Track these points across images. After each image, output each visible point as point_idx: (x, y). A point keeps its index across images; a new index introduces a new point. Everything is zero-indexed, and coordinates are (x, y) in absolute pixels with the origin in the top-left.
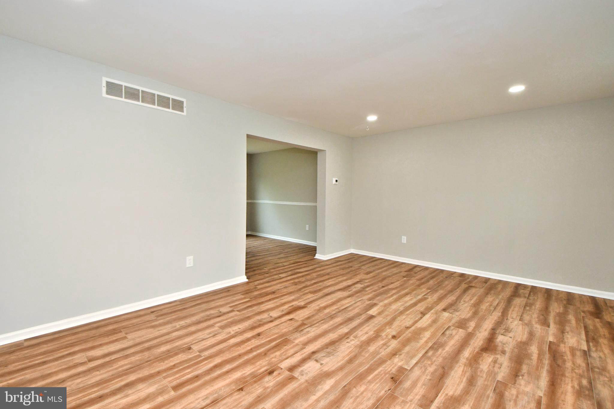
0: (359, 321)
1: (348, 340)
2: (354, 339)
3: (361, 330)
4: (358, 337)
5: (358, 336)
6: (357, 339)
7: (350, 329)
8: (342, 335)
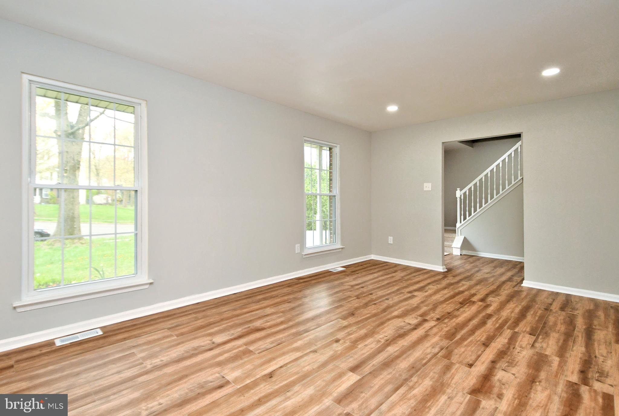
0: (374, 362)
1: (386, 338)
2: (380, 340)
3: (372, 349)
4: (376, 341)
5: (376, 343)
6: (377, 339)
7: (385, 351)
8: (394, 344)
